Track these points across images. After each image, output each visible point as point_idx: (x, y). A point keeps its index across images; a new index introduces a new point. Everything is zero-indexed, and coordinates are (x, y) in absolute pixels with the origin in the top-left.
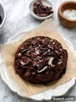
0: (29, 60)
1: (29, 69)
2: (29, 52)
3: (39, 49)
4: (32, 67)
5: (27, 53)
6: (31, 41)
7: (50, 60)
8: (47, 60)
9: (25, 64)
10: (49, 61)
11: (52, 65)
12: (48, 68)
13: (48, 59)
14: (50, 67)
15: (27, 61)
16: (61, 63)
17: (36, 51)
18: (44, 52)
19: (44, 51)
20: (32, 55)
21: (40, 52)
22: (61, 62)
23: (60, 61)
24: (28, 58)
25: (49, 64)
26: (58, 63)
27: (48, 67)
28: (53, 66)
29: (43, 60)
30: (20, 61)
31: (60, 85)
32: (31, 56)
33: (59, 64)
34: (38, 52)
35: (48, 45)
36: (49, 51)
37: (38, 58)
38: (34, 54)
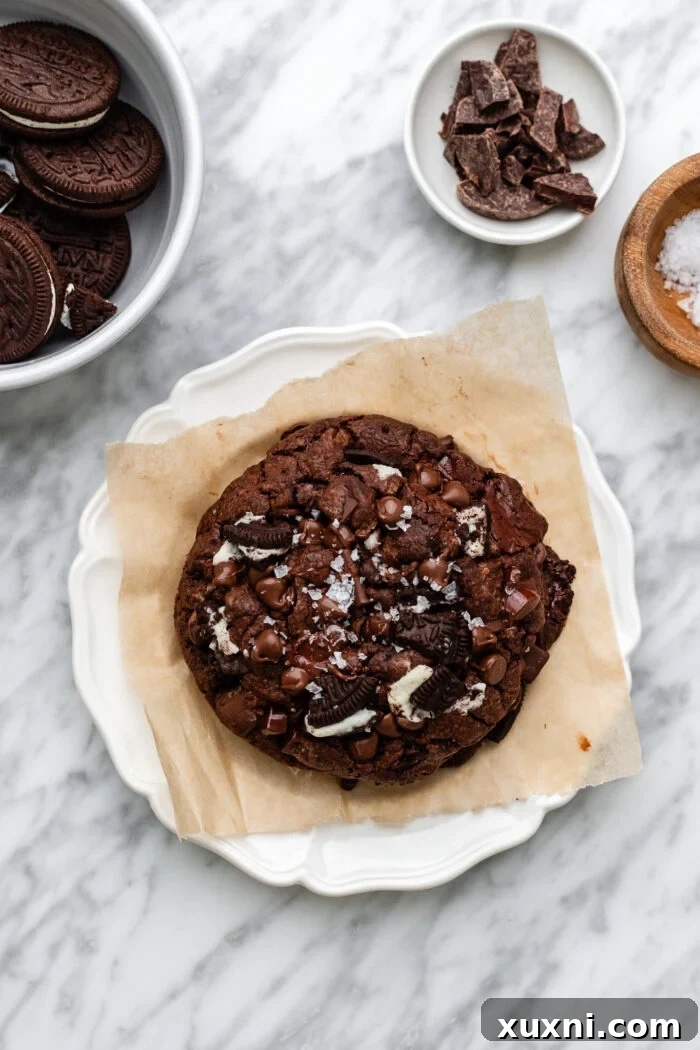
0: (271, 639)
1: (256, 693)
2: (281, 572)
3: (360, 574)
4: (274, 685)
5: (270, 582)
6: (325, 473)
7: (403, 680)
8: (385, 665)
9: (234, 649)
10: (397, 679)
11: (407, 711)
12: (374, 724)
13: (396, 663)
14: (395, 717)
15: (256, 636)
16: (479, 709)
17: (332, 577)
18: (386, 610)
19: (385, 593)
20: (300, 605)
21: (356, 593)
22: (477, 703)
23: (476, 693)
24: (268, 620)
25: (391, 700)
26: (458, 705)
27: (378, 718)
28: (416, 719)
29: (362, 656)
30: (212, 615)
31: (434, 814)
32: (291, 608)
33: (457, 713)
34: (340, 595)
35: (426, 557)
36: (421, 606)
37: (336, 635)
38: (310, 601)
